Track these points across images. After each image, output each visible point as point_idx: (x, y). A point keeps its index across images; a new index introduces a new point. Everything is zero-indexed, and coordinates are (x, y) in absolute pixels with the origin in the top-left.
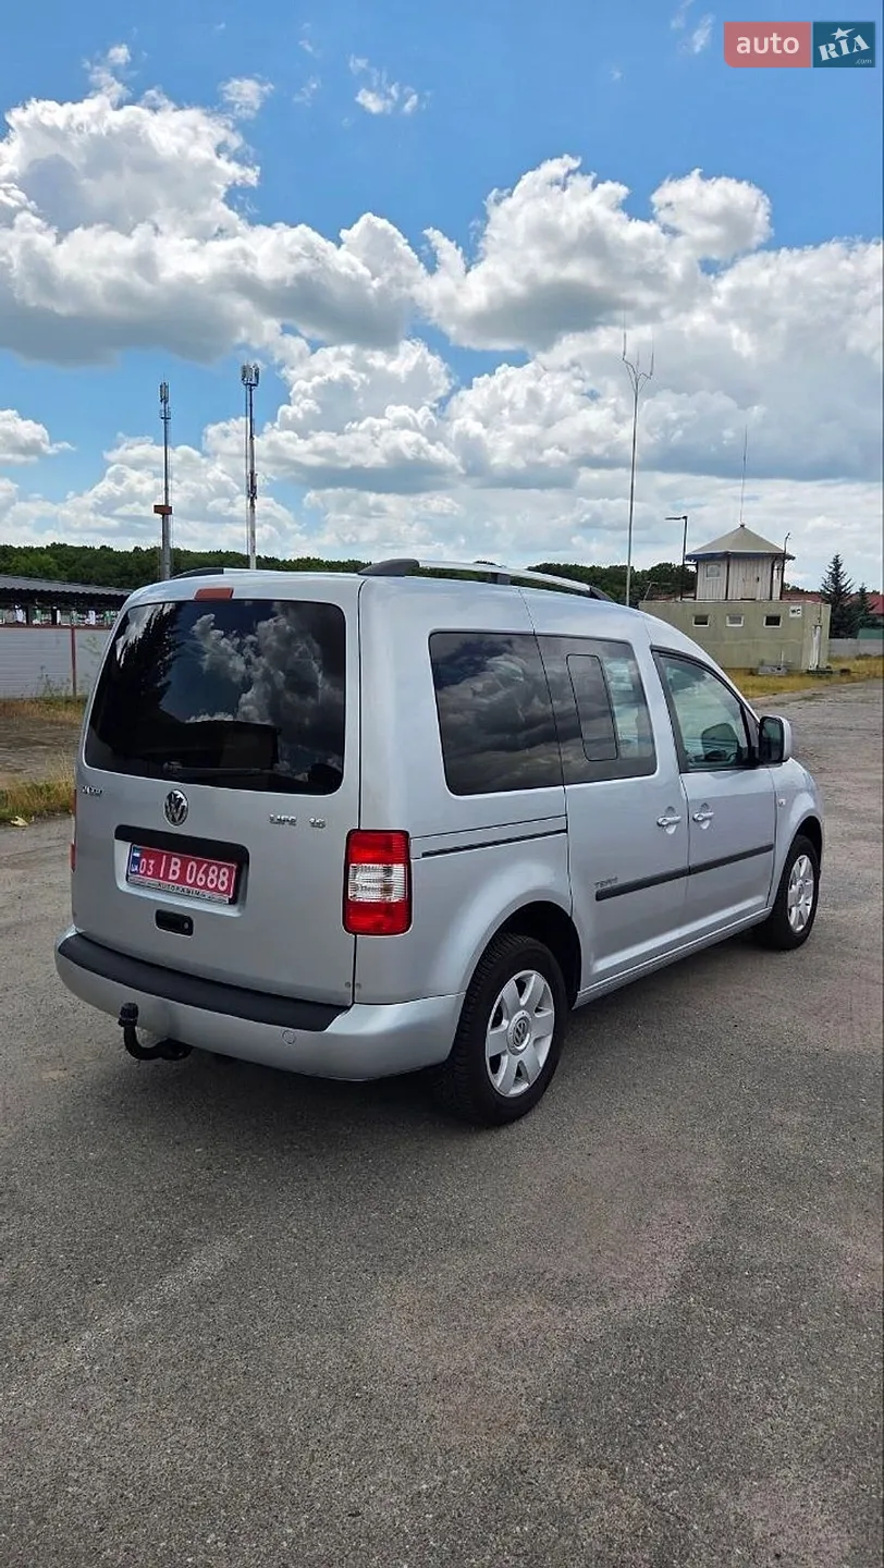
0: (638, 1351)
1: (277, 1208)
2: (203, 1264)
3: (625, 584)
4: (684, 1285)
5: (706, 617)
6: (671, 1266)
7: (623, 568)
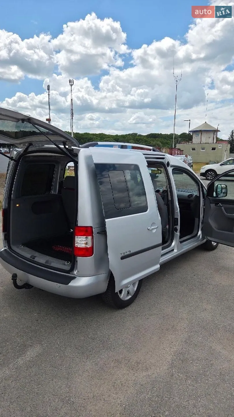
0: (156, 389)
1: (54, 335)
2: (31, 353)
3: (173, 139)
4: (172, 366)
5: (195, 148)
6: (169, 358)
7: (173, 134)
